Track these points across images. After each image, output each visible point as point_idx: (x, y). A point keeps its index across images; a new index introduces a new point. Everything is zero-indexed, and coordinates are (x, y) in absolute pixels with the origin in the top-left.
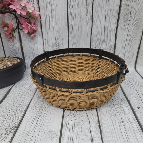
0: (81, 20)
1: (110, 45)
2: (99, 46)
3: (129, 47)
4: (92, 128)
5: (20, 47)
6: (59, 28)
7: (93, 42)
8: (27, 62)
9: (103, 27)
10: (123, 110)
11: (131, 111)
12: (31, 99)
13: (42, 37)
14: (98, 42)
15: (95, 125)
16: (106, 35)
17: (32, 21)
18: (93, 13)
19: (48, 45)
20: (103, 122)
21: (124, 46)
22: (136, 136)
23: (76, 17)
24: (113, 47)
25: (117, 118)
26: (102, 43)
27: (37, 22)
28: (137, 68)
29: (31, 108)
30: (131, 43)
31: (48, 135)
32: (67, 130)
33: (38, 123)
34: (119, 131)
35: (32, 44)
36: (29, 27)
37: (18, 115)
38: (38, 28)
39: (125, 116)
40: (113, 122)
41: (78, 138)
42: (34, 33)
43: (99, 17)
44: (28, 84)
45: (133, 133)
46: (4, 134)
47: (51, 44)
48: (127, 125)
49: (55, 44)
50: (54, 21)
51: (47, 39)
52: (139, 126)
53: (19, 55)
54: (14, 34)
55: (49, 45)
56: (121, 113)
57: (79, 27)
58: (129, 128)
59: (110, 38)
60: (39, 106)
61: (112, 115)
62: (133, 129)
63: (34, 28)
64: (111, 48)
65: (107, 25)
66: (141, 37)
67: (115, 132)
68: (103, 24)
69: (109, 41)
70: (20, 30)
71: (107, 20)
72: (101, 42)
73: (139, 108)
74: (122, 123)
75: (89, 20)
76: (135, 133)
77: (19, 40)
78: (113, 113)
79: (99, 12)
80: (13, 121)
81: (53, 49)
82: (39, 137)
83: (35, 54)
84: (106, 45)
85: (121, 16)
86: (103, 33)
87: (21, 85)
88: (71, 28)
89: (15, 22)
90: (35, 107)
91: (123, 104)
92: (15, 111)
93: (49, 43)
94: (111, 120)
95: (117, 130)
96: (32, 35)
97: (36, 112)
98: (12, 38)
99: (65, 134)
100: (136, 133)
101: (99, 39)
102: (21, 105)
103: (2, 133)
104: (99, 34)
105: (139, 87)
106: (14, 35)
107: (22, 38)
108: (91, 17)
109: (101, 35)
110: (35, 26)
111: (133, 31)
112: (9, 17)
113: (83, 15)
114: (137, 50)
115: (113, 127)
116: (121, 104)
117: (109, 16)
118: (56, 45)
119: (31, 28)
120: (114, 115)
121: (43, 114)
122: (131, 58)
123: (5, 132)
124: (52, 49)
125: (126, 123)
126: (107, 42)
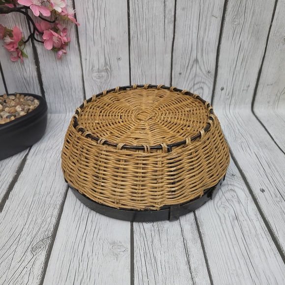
0: (154, 24)
1: (207, 69)
2: (187, 71)
3: (242, 71)
4: (185, 233)
5: (35, 74)
6: (112, 39)
7: (176, 64)
8: (49, 100)
9: (195, 36)
10: (236, 197)
11: (250, 197)
13: (79, 54)
14: (185, 63)
15: (189, 227)
17: (59, 26)
18: (177, 12)
19: (90, 69)
20: (203, 221)
21: (232, 70)
22: (260, 244)
23: (144, 18)
24: (213, 72)
25: (226, 212)
26: (193, 66)
27: (70, 27)
28: (255, 110)
29: (71, 200)
30: (246, 65)
31: (109, 250)
32: (142, 239)
33: (89, 228)
34: (232, 236)
35: (59, 67)
36: (55, 39)
37: (49, 213)
38: (72, 39)
39: (240, 206)
40: (220, 219)
41: (162, 252)
42: (63, 48)
43: (187, 18)
44: (57, 148)
45: (256, 239)
46: (29, 253)
47: (96, 68)
48: (245, 224)
49: (104, 68)
50: (103, 26)
51: (88, 57)
52: (265, 225)
53: (34, 90)
54: (25, 49)
55: (92, 69)
56: (233, 201)
57: (150, 36)
58: (248, 230)
59: (207, 56)
61: (217, 205)
62: (254, 232)
63: (65, 39)
64: (210, 74)
65: (202, 33)
66: (263, 54)
67: (226, 238)
68: (195, 30)
69: (205, 61)
70: (35, 42)
71: (203, 24)
72: (191, 63)
73: (263, 191)
74: (236, 221)
75: (169, 23)
76: (258, 239)
77: (34, 61)
78: (220, 202)
79: (188, 10)
80: (43, 226)
81: (101, 76)
82: (94, 254)
83: (66, 86)
84: (200, 68)
85: (227, 17)
86: (195, 47)
87: (44, 149)
88: (136, 39)
89: (26, 26)
91: (236, 184)
92: (41, 206)
93: (93, 66)
94: (217, 216)
95: (229, 233)
96: (60, 53)
98: (21, 57)
99: (140, 247)
100: (261, 239)
101: (188, 58)
102: (51, 194)
103: (24, 251)
104: (187, 49)
105: (260, 149)
106: (25, 51)
107: (39, 56)
108: (173, 19)
109: (192, 50)
110: (65, 34)
111: (249, 43)
112: (14, 17)
113: (157, 14)
114: (256, 77)
116: (232, 183)
117: (207, 17)
118: (107, 69)
119: (59, 40)
120: (222, 206)
122: (245, 91)
123: (30, 249)
125: (242, 221)
126: (202, 64)
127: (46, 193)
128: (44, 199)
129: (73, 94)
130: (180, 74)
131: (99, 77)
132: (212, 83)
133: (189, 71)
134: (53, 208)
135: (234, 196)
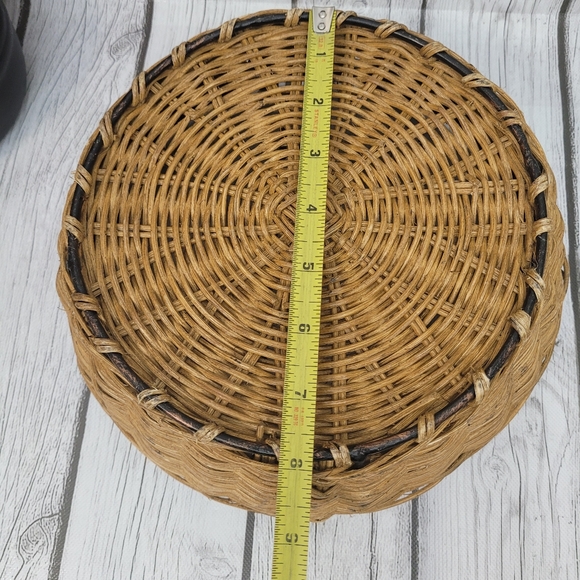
4: (379, 539)
10: (540, 428)
25: (499, 485)
31: (192, 569)
33: (147, 492)
34: (492, 568)
37: (52, 435)
39: (540, 467)
46: (12, 552)
56: (525, 446)
62: (553, 558)
67: (477, 573)
74: (515, 520)
92: (31, 403)
94: (471, 496)
95: (486, 560)
99: (266, 570)
102: (55, 362)
115: (471, 538)
120: (494, 461)
123: (15, 541)
125: (532, 520)
127: (41, 358)
128: (36, 379)
134: (59, 419)
135: (534, 427)
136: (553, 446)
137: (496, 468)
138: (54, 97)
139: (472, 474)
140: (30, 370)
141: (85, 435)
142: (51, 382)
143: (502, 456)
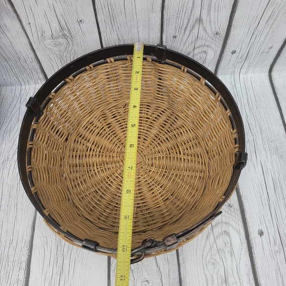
1: (214, 30)
2: (184, 33)
3: (266, 31)
7: (168, 25)
10: (229, 244)
12: (32, 219)
13: (15, 17)
14: (183, 24)
16: (206, 7)
19: (40, 35)
21: (252, 30)
24: (223, 34)
25: (215, 271)
26: (193, 27)
30: (273, 24)
37: (14, 277)
39: (232, 260)
47: (48, 33)
49: (61, 34)
51: (31, 21)
55: (42, 35)
56: (225, 253)
59: (216, 13)
60: (54, 241)
61: (206, 261)
64: (218, 36)
69: (212, 20)
72: (191, 23)
73: (261, 233)
78: (210, 255)
81: (58, 43)
84: (205, 30)
86: (198, 2)
90: (46, 247)
93: (43, 32)
94: (204, 278)
97: (52, 263)
101: (186, 17)
102: (14, 244)
104: (185, 5)
109: (193, 7)
116: (228, 220)
118: (64, 35)
120: (212, 261)
121: (66, 268)
122: (264, 54)
124: (55, 44)
126: (208, 24)
127: (8, 242)
128: (6, 253)
129: (24, 64)
130: (175, 37)
131: (56, 45)
132: (220, 47)
133: (187, 33)
135: (227, 243)
136: (236, 250)
137: (213, 264)
138: (9, 129)
139: (204, 268)
140: (3, 249)
141: (30, 275)
142: (13, 253)
143: (215, 258)
